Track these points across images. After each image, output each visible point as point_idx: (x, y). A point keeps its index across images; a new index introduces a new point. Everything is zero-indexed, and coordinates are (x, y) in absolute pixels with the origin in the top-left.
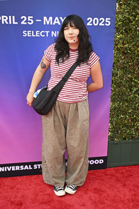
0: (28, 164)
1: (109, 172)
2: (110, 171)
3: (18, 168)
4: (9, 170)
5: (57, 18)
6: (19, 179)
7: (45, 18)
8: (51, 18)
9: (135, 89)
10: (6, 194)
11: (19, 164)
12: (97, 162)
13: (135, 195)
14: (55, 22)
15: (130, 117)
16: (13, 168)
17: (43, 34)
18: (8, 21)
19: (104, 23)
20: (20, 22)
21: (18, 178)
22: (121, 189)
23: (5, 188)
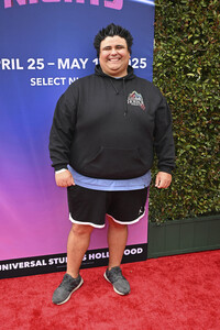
0: (40, 258)
1: (151, 265)
2: (152, 263)
3: (27, 264)
4: (15, 267)
5: (75, 60)
6: (29, 279)
7: (60, 61)
8: (67, 60)
9: (182, 152)
10: (14, 301)
11: (29, 260)
12: (134, 251)
13: (189, 294)
14: (73, 66)
15: (176, 188)
16: (21, 265)
17: (57, 81)
18: (10, 65)
19: (139, 65)
20: (26, 68)
22: (170, 287)
23: (11, 292)
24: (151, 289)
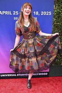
0: (15, 74)
1: (50, 79)
3: (10, 75)
4: (7, 76)
12: (44, 74)
16: (8, 75)
18: (8, 13)
19: (49, 14)
20: (12, 14)
21: (10, 79)
22: (55, 86)
23: (5, 83)
24: (49, 86)
